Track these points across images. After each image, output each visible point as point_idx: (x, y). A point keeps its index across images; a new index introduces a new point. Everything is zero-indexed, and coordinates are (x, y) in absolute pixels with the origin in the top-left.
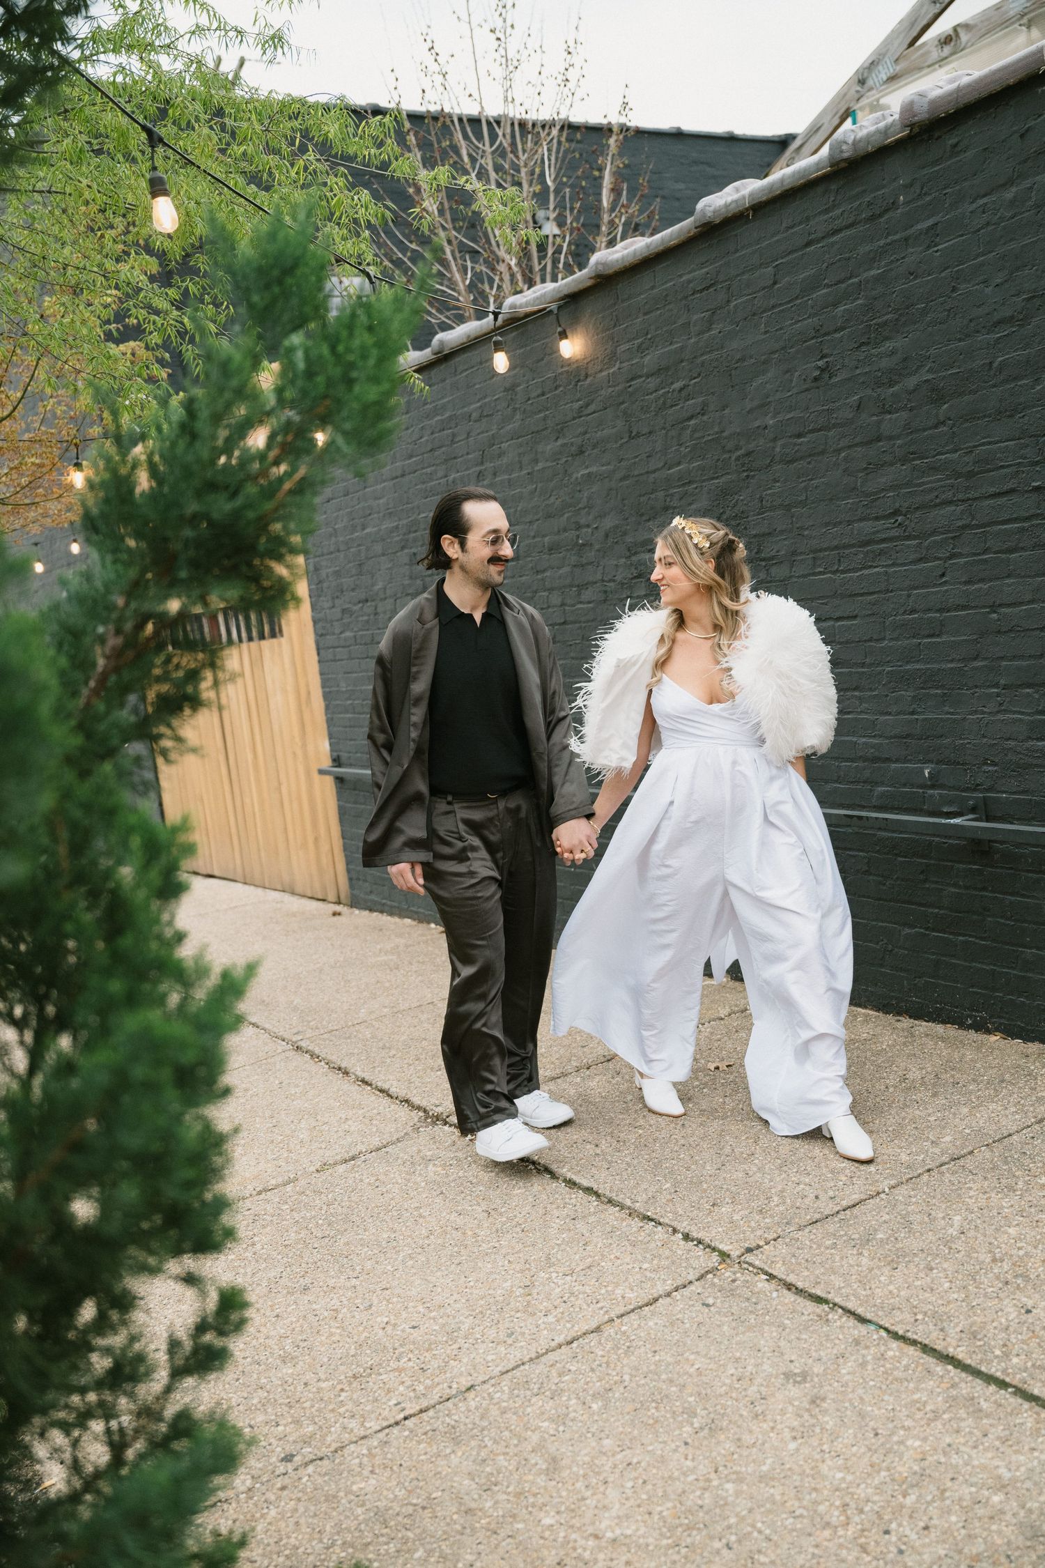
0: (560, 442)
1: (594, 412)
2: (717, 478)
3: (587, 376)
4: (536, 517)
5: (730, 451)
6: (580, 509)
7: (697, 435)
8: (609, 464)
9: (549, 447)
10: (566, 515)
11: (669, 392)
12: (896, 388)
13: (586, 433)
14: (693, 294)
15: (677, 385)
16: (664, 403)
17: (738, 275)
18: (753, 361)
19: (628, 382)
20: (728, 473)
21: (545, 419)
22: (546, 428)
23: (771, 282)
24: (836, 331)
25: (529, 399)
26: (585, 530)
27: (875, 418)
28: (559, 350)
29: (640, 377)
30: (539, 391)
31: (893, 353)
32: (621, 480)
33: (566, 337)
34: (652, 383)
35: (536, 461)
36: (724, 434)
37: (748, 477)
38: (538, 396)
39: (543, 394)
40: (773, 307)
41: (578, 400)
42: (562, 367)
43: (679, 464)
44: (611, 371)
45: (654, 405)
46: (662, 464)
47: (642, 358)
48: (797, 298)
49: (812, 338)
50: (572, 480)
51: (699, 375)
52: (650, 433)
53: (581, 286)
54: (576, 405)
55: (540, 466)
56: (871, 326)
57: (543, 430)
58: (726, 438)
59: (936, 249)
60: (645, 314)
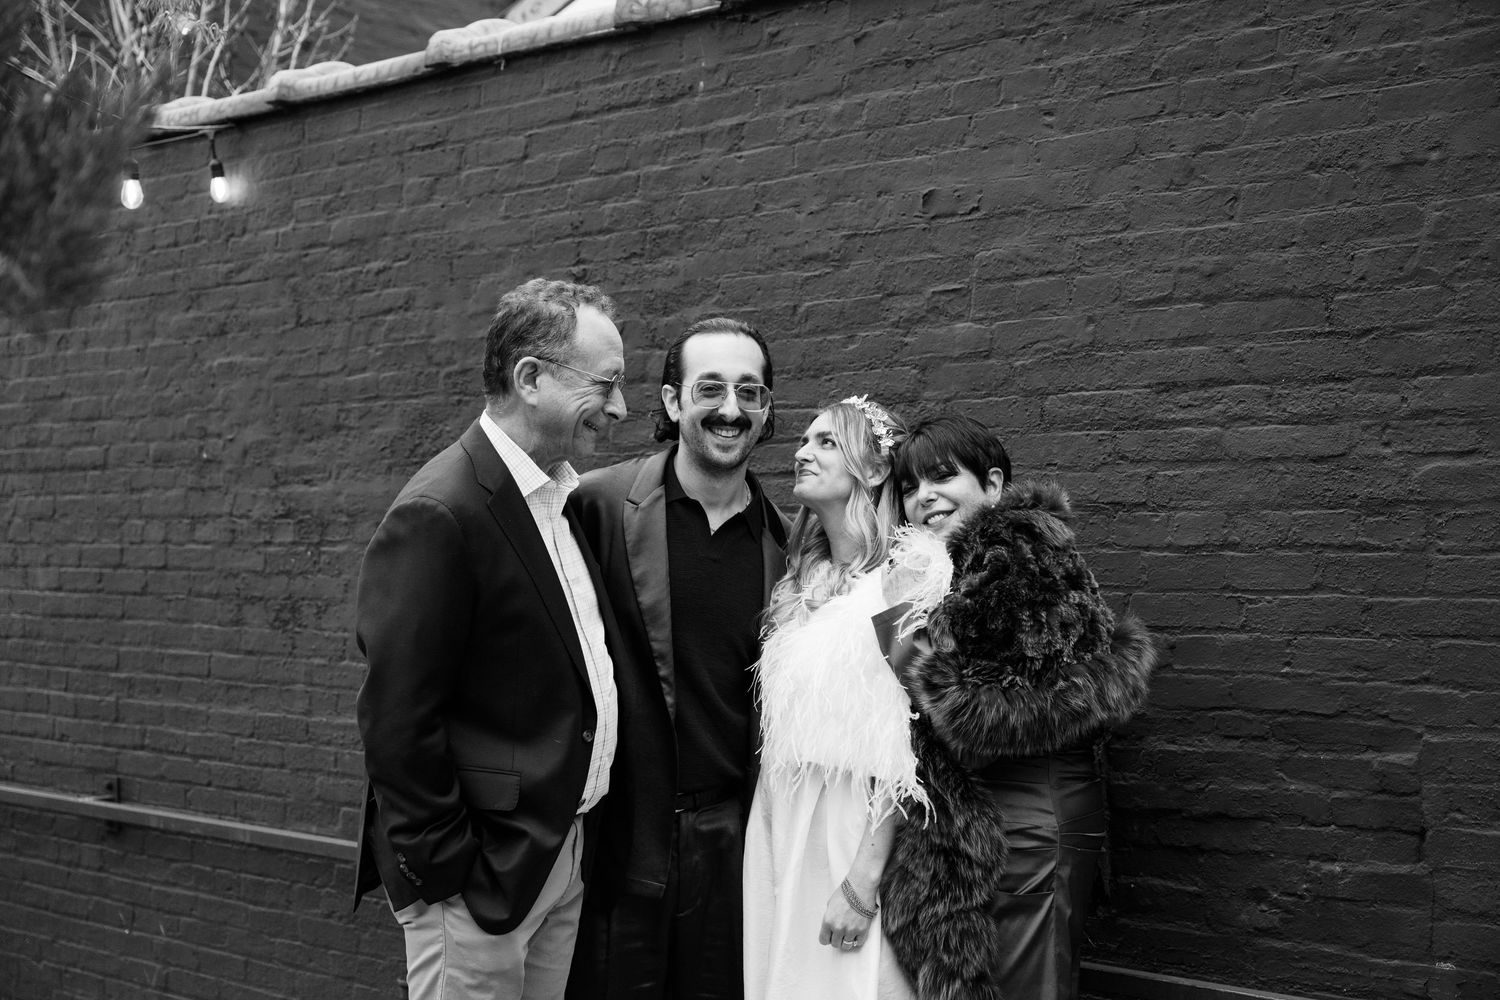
0: (191, 314)
1: (249, 282)
2: (417, 397)
3: (244, 231)
4: (142, 412)
5: (438, 364)
6: (209, 411)
7: (394, 335)
8: (261, 354)
9: (175, 318)
10: (188, 416)
11: (361, 272)
12: (672, 318)
13: (232, 307)
14: (411, 150)
15: (375, 265)
16: (353, 286)
17: (475, 138)
18: (484, 251)
19: (304, 248)
20: (431, 393)
21: (173, 278)
22: (174, 292)
23: (521, 155)
24: (600, 232)
25: (153, 248)
26: (213, 441)
27: (640, 352)
28: (208, 189)
29: (324, 245)
30: (171, 240)
31: (673, 273)
32: (278, 379)
33: (221, 174)
34: (339, 256)
35: (152, 334)
36: (434, 341)
37: (459, 402)
38: (168, 246)
39: (176, 244)
40: (520, 187)
41: (227, 262)
42: (210, 212)
43: (364, 370)
44: (282, 230)
45: (338, 285)
46: (339, 367)
47: (328, 220)
48: (553, 181)
49: (568, 236)
50: (205, 368)
51: (408, 256)
52: (328, 322)
53: (253, 110)
54: (224, 268)
55: (157, 342)
56: (646, 234)
57: (169, 293)
58: (433, 346)
59: (739, 154)
60: (341, 164)
